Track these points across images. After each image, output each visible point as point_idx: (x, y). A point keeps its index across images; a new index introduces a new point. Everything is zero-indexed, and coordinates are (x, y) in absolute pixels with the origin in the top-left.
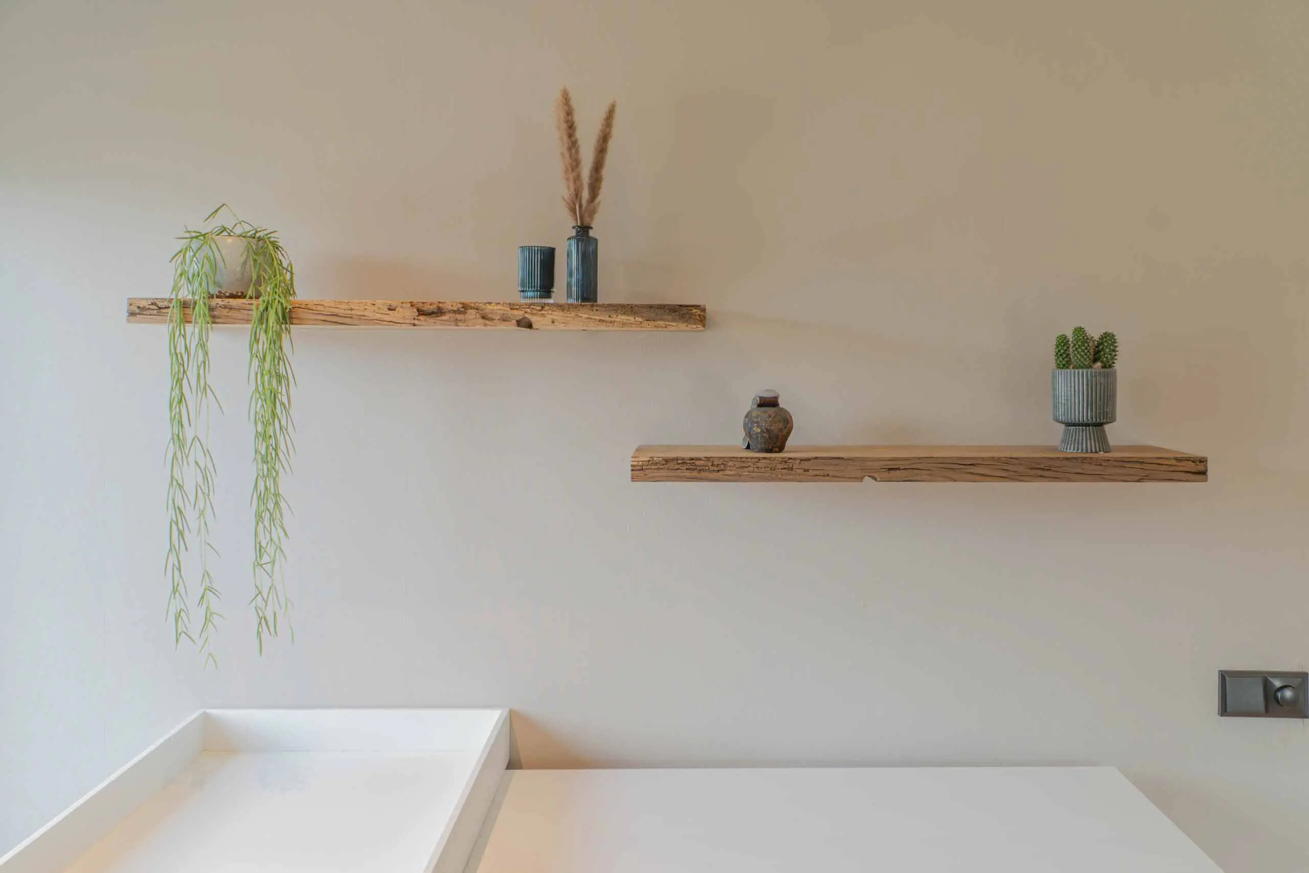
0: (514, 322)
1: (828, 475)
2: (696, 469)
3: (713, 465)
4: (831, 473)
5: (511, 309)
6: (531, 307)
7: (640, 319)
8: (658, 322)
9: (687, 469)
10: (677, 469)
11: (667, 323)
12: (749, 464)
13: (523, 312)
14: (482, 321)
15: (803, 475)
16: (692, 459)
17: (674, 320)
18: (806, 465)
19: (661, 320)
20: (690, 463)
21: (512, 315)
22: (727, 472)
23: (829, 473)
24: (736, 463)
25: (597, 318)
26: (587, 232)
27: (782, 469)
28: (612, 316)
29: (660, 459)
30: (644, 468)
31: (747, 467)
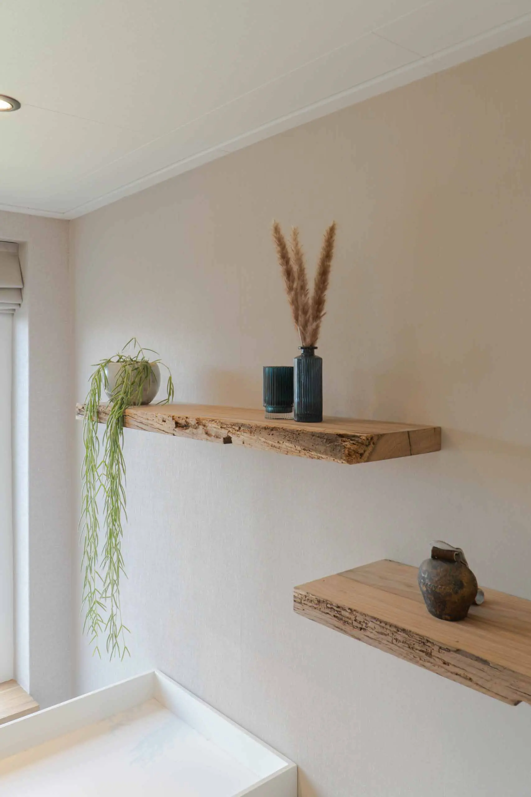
0: (222, 440)
1: (470, 679)
2: (341, 619)
3: (355, 620)
4: (474, 678)
5: (221, 427)
6: (233, 427)
7: (299, 448)
8: (312, 453)
9: (334, 616)
10: (327, 613)
11: (319, 455)
12: (388, 632)
13: (227, 431)
14: (205, 436)
15: (442, 667)
16: (338, 607)
17: (325, 453)
18: (447, 657)
19: (316, 450)
20: (337, 611)
21: (221, 432)
22: (368, 633)
23: (472, 678)
24: (377, 627)
25: (270, 442)
26: (312, 354)
27: (420, 651)
28: (280, 442)
29: (314, 597)
30: (303, 602)
31: (386, 635)
